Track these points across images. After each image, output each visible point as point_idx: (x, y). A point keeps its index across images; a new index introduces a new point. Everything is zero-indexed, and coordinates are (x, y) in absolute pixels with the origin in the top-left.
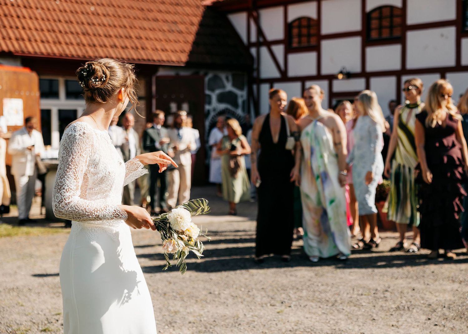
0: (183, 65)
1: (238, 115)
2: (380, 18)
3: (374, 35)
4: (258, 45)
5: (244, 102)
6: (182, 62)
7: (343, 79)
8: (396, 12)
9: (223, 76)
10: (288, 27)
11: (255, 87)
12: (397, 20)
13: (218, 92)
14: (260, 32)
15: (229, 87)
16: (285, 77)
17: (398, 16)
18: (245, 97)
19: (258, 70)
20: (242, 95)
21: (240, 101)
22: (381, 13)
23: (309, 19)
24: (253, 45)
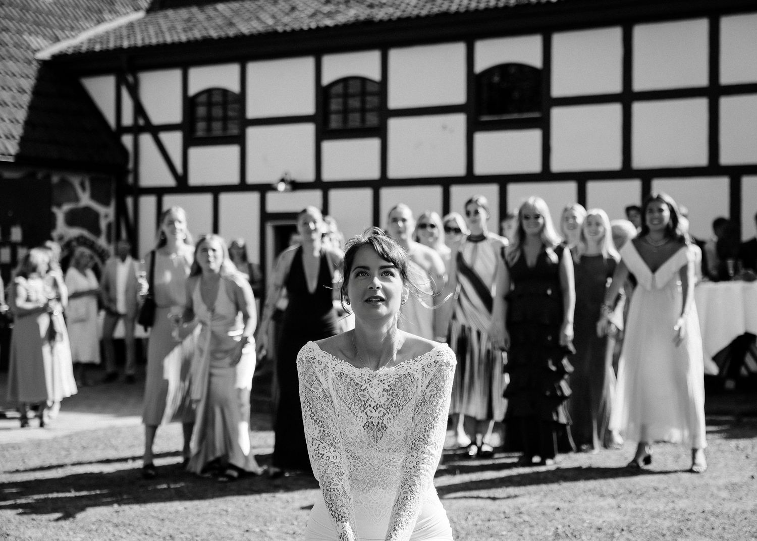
0: (11, 160)
1: (100, 247)
2: (346, 96)
3: (335, 122)
4: (136, 130)
5: (109, 226)
6: (10, 155)
7: (286, 191)
8: (370, 88)
9: (76, 181)
10: (190, 103)
11: (130, 201)
12: (372, 101)
13: (66, 207)
14: (139, 110)
15: (85, 200)
16: (182, 186)
17: (372, 94)
18: (112, 218)
19: (136, 172)
20: (107, 213)
21: (103, 224)
22: (346, 87)
23: (225, 92)
24: (128, 130)
